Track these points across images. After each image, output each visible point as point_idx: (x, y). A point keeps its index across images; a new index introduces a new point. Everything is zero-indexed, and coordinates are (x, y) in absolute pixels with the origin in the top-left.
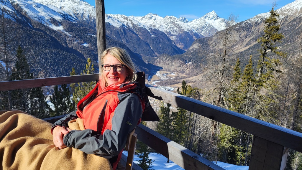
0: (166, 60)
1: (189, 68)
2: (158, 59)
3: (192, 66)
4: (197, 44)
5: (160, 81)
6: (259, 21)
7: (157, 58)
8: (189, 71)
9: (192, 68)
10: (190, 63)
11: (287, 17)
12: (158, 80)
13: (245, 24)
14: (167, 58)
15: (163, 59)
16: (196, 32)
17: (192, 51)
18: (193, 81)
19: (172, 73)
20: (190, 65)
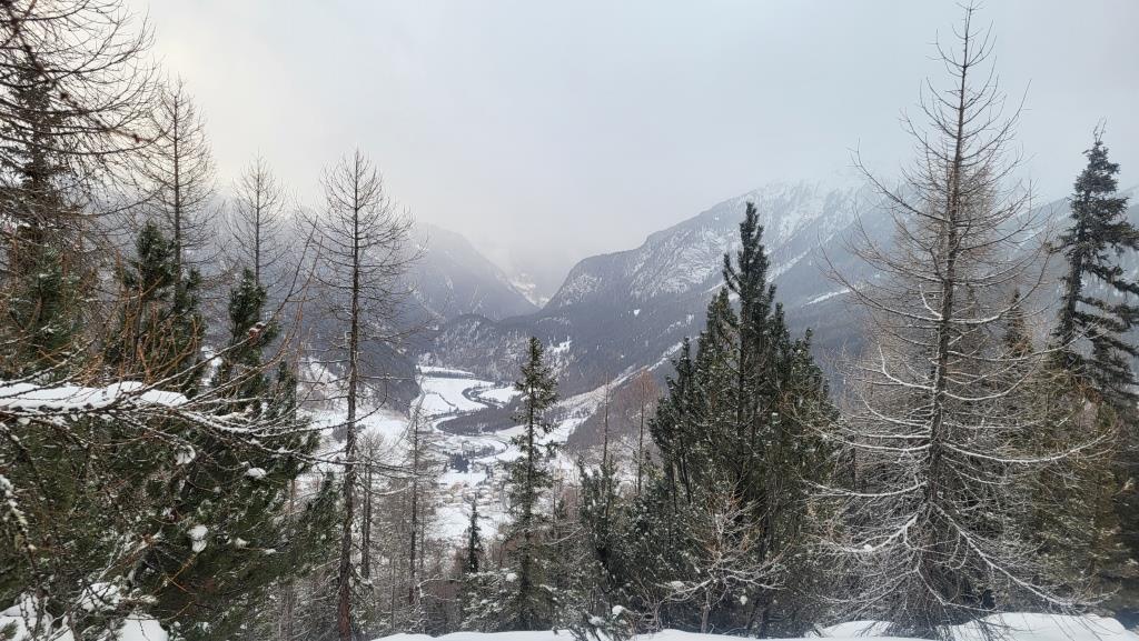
0: (473, 336)
1: (561, 364)
2: (445, 335)
3: (572, 357)
4: (586, 276)
5: (454, 417)
6: (788, 198)
7: (441, 331)
8: (562, 373)
9: (572, 364)
10: (565, 346)
12: (446, 415)
14: (478, 328)
15: (462, 334)
17: (568, 302)
18: (578, 412)
19: (498, 384)
20: (564, 355)
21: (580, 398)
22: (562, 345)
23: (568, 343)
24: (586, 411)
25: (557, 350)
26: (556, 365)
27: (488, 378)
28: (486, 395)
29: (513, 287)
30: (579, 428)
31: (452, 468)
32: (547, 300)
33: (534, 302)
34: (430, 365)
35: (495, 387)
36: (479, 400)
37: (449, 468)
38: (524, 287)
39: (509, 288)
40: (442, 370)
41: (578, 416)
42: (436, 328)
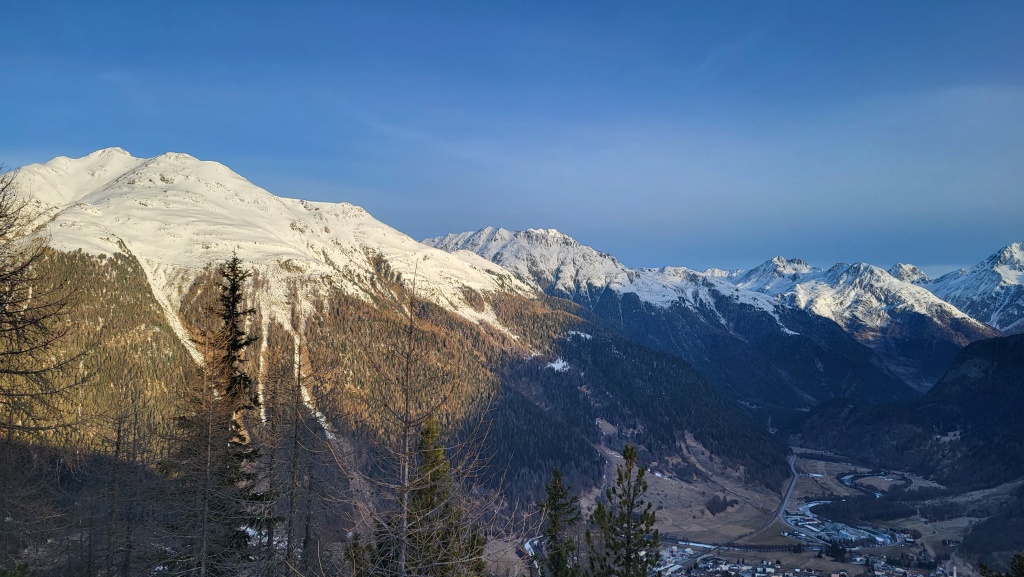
0: (847, 419)
1: (950, 455)
2: (816, 417)
3: (964, 448)
5: (829, 502)
7: (812, 414)
8: (952, 465)
9: (964, 456)
10: (954, 436)
12: (820, 498)
14: (850, 412)
15: (835, 416)
16: (966, 316)
17: (956, 389)
18: (974, 511)
19: (875, 473)
20: (953, 445)
21: (977, 495)
22: (951, 434)
23: (958, 433)
24: (984, 511)
25: (947, 439)
26: (944, 456)
27: (864, 463)
29: (888, 370)
30: (977, 528)
31: (827, 555)
32: (931, 385)
33: (915, 386)
34: (801, 446)
35: (872, 474)
36: (855, 487)
37: (823, 555)
38: (901, 370)
39: (885, 371)
40: (809, 451)
41: (973, 514)
42: (807, 410)
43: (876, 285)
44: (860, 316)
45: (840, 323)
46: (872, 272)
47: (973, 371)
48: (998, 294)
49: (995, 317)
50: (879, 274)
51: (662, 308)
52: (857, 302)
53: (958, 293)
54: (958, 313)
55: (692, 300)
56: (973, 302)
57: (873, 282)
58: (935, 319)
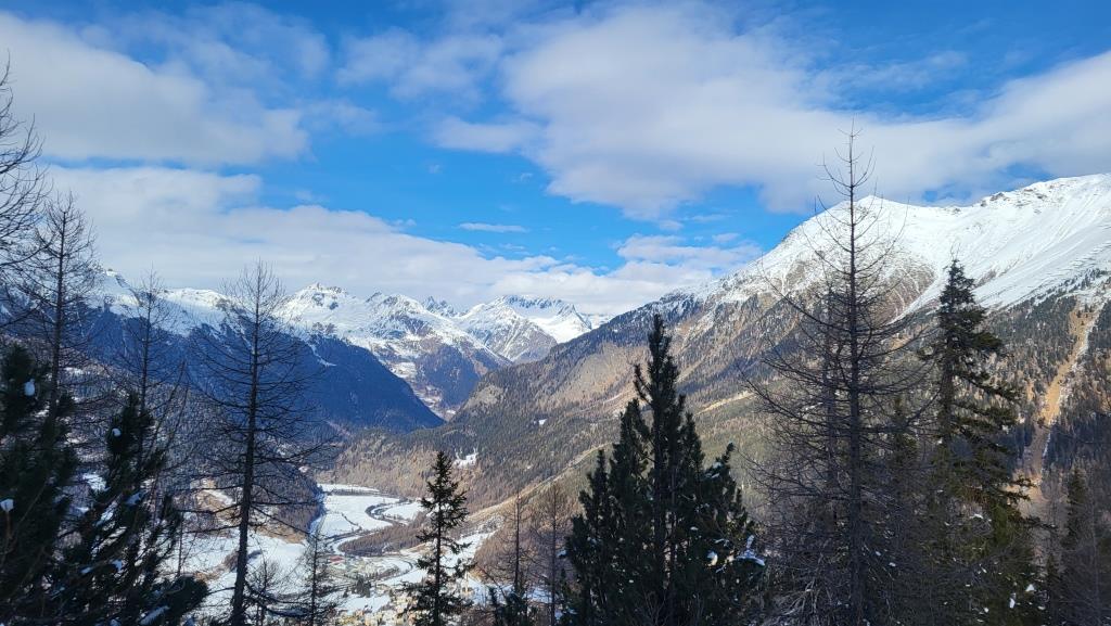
0: (378, 451)
1: (467, 477)
2: (348, 451)
3: (479, 469)
4: (492, 387)
5: (357, 538)
7: (344, 448)
8: (468, 486)
9: (479, 478)
10: (471, 459)
11: (755, 298)
12: (349, 535)
13: (639, 318)
14: (382, 444)
15: (367, 449)
16: (484, 347)
17: (475, 413)
18: (485, 527)
19: (404, 500)
20: (471, 468)
21: (487, 511)
22: (468, 457)
23: (474, 456)
24: (492, 526)
25: (463, 463)
26: (462, 479)
27: (393, 494)
28: (391, 512)
29: (418, 401)
30: (486, 543)
31: (353, 592)
32: (454, 412)
33: (439, 415)
34: (332, 482)
35: (400, 503)
36: (383, 519)
37: (350, 593)
38: (429, 400)
39: (415, 401)
40: (339, 487)
41: (485, 530)
42: (341, 444)
43: (412, 316)
44: (395, 347)
45: (375, 354)
46: (407, 304)
47: (488, 396)
48: (509, 327)
49: (508, 347)
50: (413, 306)
51: (180, 336)
52: (391, 333)
53: (478, 326)
54: (479, 345)
55: (219, 329)
56: (490, 335)
57: (408, 313)
58: (460, 350)
